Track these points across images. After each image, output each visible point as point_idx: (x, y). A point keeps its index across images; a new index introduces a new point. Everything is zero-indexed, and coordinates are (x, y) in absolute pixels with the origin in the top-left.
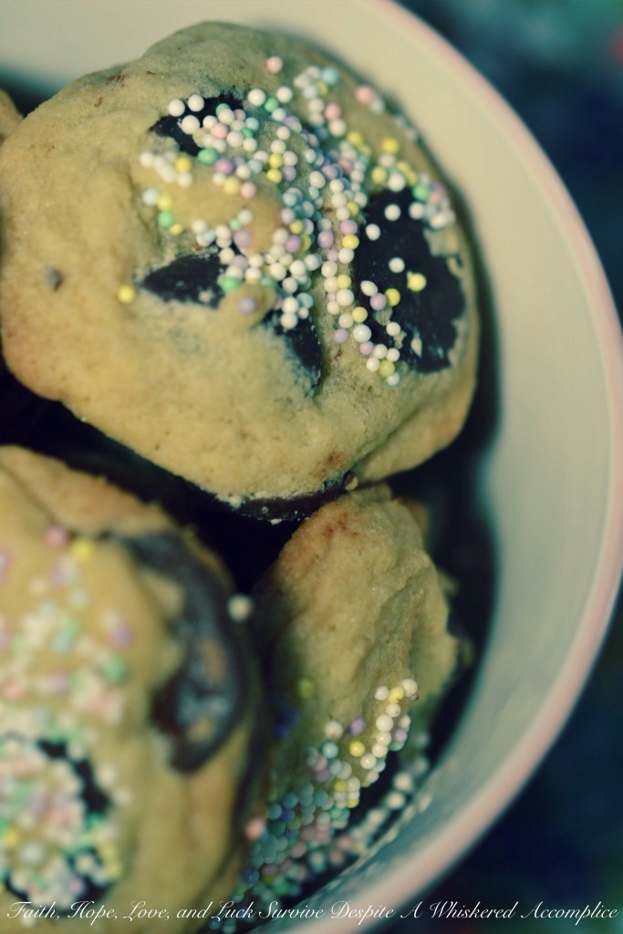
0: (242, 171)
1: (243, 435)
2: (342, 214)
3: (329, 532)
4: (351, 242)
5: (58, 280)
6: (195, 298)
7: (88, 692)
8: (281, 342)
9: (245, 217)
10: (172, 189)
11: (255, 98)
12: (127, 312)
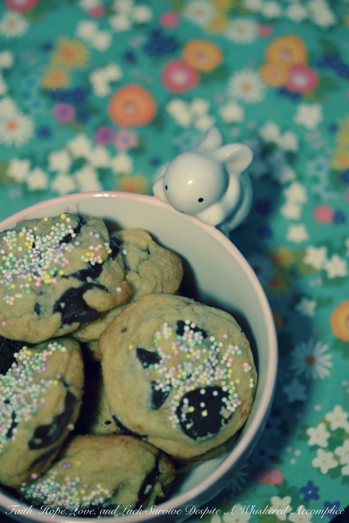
0: (182, 348)
1: (125, 401)
2: (198, 380)
3: (123, 440)
4: (193, 388)
5: (124, 330)
6: (143, 363)
7: (27, 410)
8: (150, 391)
9: (169, 357)
10: (162, 336)
11: (212, 339)
12: (128, 352)
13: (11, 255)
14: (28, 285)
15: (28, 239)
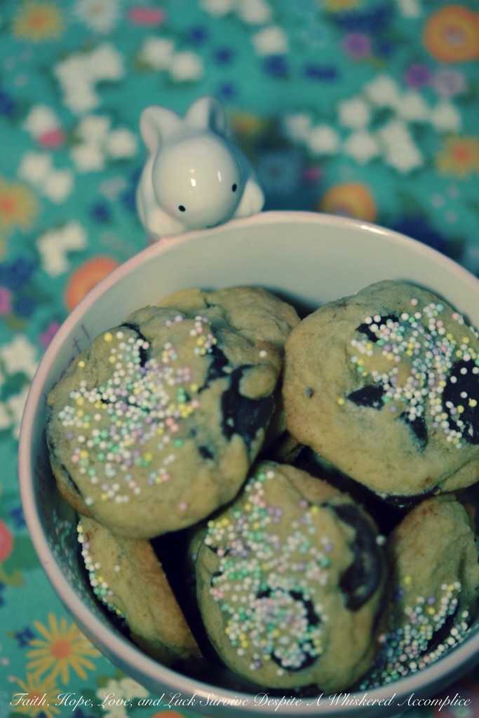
0: (396, 350)
1: (389, 467)
2: (440, 371)
3: (424, 512)
4: (443, 384)
5: (311, 393)
6: (371, 405)
7: (313, 571)
8: (408, 427)
9: (395, 371)
10: (364, 356)
11: (405, 317)
12: (342, 409)
13: (96, 433)
14: (166, 439)
15: (92, 400)
